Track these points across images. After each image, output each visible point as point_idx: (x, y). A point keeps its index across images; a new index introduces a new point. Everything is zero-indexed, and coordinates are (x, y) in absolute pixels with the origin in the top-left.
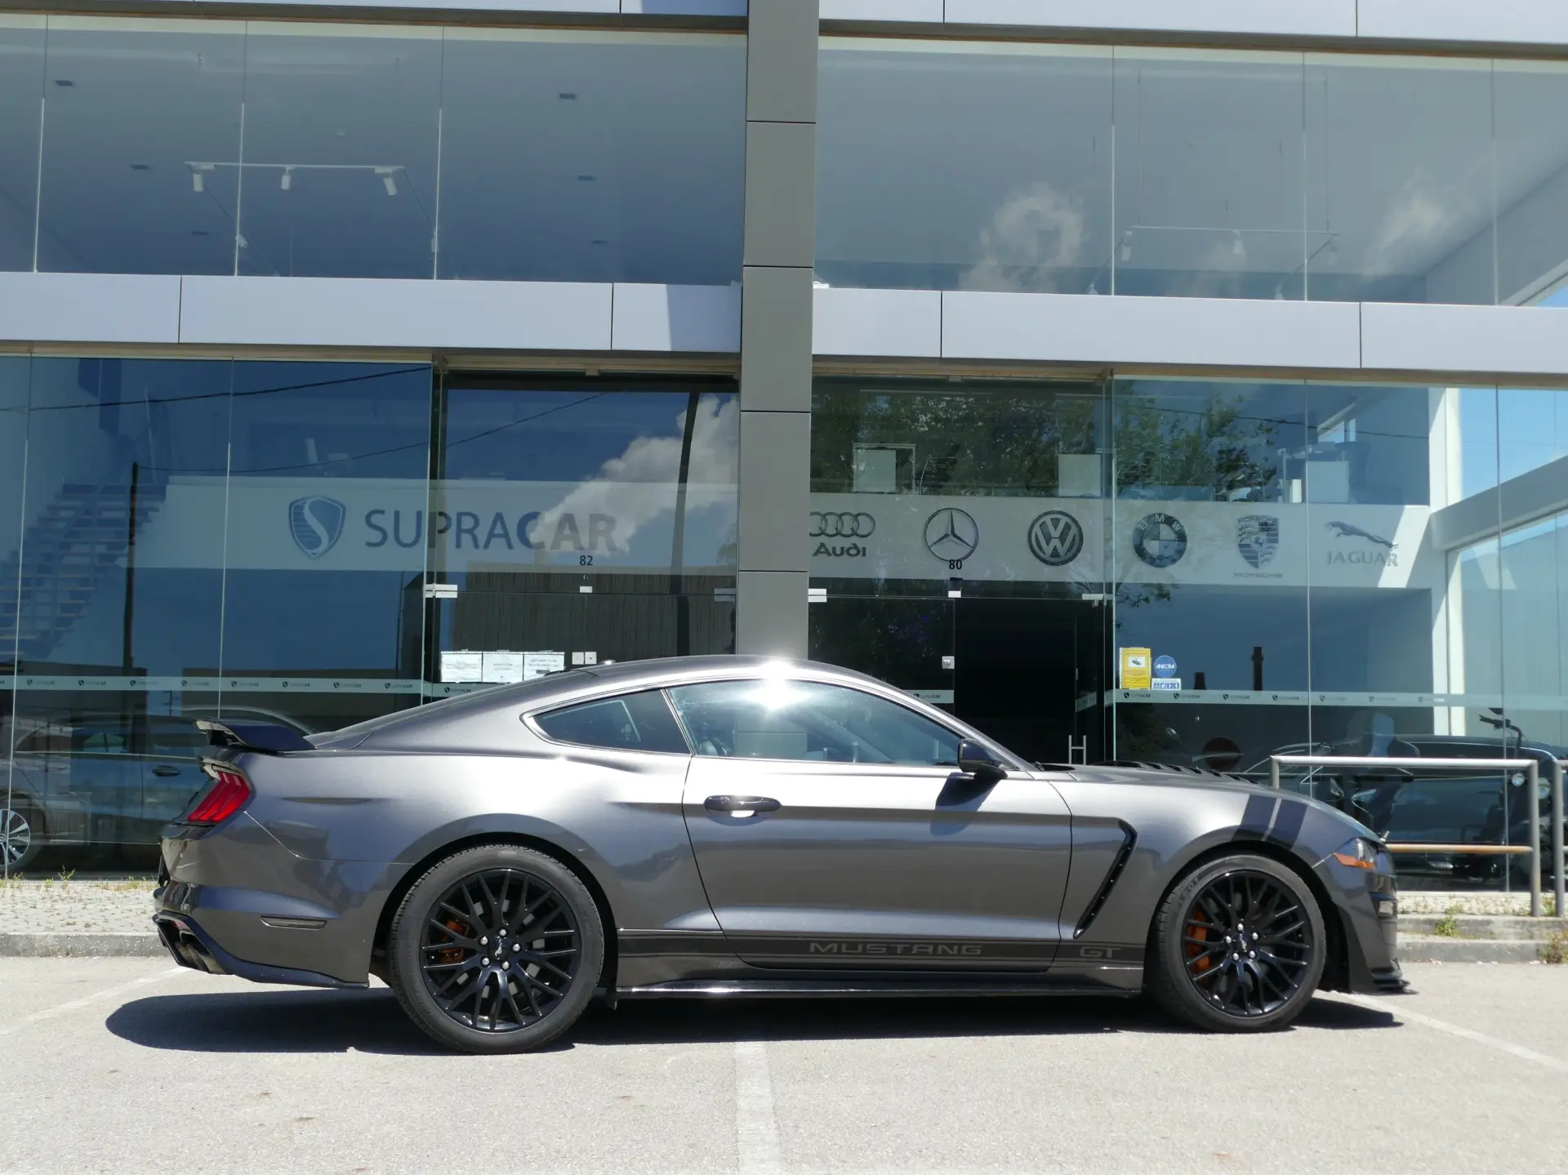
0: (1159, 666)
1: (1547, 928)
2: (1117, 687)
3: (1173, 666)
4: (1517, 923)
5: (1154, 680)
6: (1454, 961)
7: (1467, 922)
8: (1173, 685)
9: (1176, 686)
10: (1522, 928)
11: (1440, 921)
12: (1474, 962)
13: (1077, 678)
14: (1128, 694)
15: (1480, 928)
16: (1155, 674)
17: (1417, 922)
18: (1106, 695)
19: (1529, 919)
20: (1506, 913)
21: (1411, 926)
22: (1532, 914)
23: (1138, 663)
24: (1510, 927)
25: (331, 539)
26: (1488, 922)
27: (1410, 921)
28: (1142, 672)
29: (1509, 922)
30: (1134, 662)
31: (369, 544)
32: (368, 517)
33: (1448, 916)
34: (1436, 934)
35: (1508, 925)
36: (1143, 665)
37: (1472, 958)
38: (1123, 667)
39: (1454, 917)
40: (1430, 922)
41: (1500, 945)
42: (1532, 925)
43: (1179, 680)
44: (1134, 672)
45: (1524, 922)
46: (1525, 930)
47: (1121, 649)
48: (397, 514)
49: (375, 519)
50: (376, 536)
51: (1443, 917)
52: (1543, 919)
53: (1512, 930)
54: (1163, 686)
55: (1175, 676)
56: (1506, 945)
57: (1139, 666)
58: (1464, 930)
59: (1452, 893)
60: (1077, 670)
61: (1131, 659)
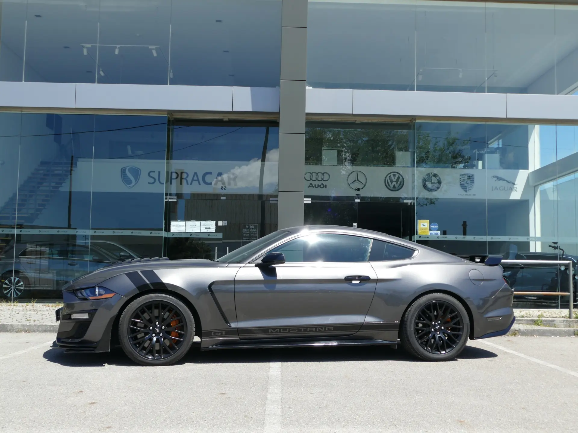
0: (432, 227)
1: (576, 323)
2: (417, 234)
3: (437, 227)
4: (564, 321)
5: (430, 232)
6: (543, 336)
7: (545, 321)
8: (437, 234)
9: (438, 234)
10: (566, 323)
11: (536, 320)
12: (550, 336)
13: (402, 231)
14: (421, 237)
15: (551, 323)
16: (430, 230)
17: (527, 320)
18: (413, 237)
19: (569, 319)
20: (560, 317)
21: (525, 322)
22: (570, 317)
23: (424, 226)
24: (562, 322)
25: (136, 181)
26: (554, 321)
27: (525, 320)
28: (426, 229)
29: (561, 320)
30: (423, 225)
31: (149, 183)
32: (149, 174)
33: (539, 318)
34: (534, 325)
35: (561, 321)
36: (426, 226)
38: (419, 227)
39: (541, 319)
40: (532, 320)
41: (560, 330)
42: (570, 321)
43: (439, 232)
44: (422, 229)
45: (567, 321)
46: (567, 324)
47: (418, 220)
48: (159, 172)
49: (152, 174)
50: (152, 180)
51: (537, 319)
52: (574, 319)
53: (562, 323)
54: (433, 234)
55: (438, 230)
56: (562, 330)
57: (425, 226)
58: (545, 324)
59: (539, 310)
60: (402, 228)
61: (422, 224)
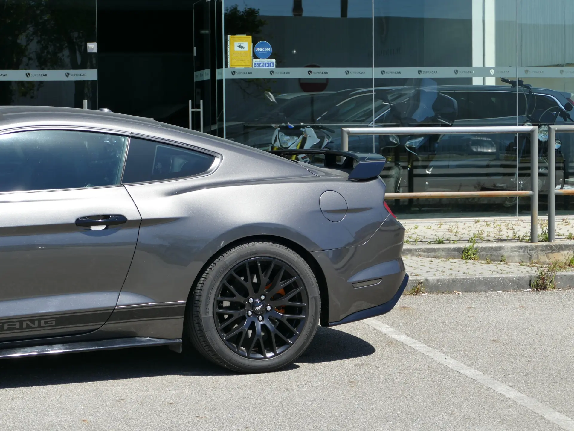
0: (258, 49)
1: (542, 251)
2: (226, 66)
3: (269, 49)
4: (521, 248)
5: (255, 60)
6: (471, 291)
7: (484, 249)
8: (269, 64)
9: (272, 65)
10: (524, 252)
11: (465, 248)
12: (485, 291)
13: (195, 54)
14: (234, 72)
15: (494, 253)
16: (255, 56)
17: (449, 250)
18: (218, 71)
19: (529, 244)
20: (511, 240)
21: (444, 253)
22: (532, 240)
23: (242, 47)
24: (515, 251)
26: (500, 248)
27: (444, 250)
28: (246, 54)
29: (515, 247)
30: (239, 46)
33: (471, 244)
34: (462, 259)
35: (513, 249)
36: (246, 49)
37: (484, 289)
38: (231, 51)
39: (476, 245)
40: (458, 250)
42: (532, 249)
43: (274, 61)
44: (239, 54)
45: (526, 247)
46: (526, 253)
47: (229, 36)
51: (467, 245)
52: (540, 244)
53: (517, 253)
54: (261, 65)
55: (270, 58)
57: (243, 50)
58: (483, 255)
59: (477, 219)
60: (195, 48)
61: (236, 44)
